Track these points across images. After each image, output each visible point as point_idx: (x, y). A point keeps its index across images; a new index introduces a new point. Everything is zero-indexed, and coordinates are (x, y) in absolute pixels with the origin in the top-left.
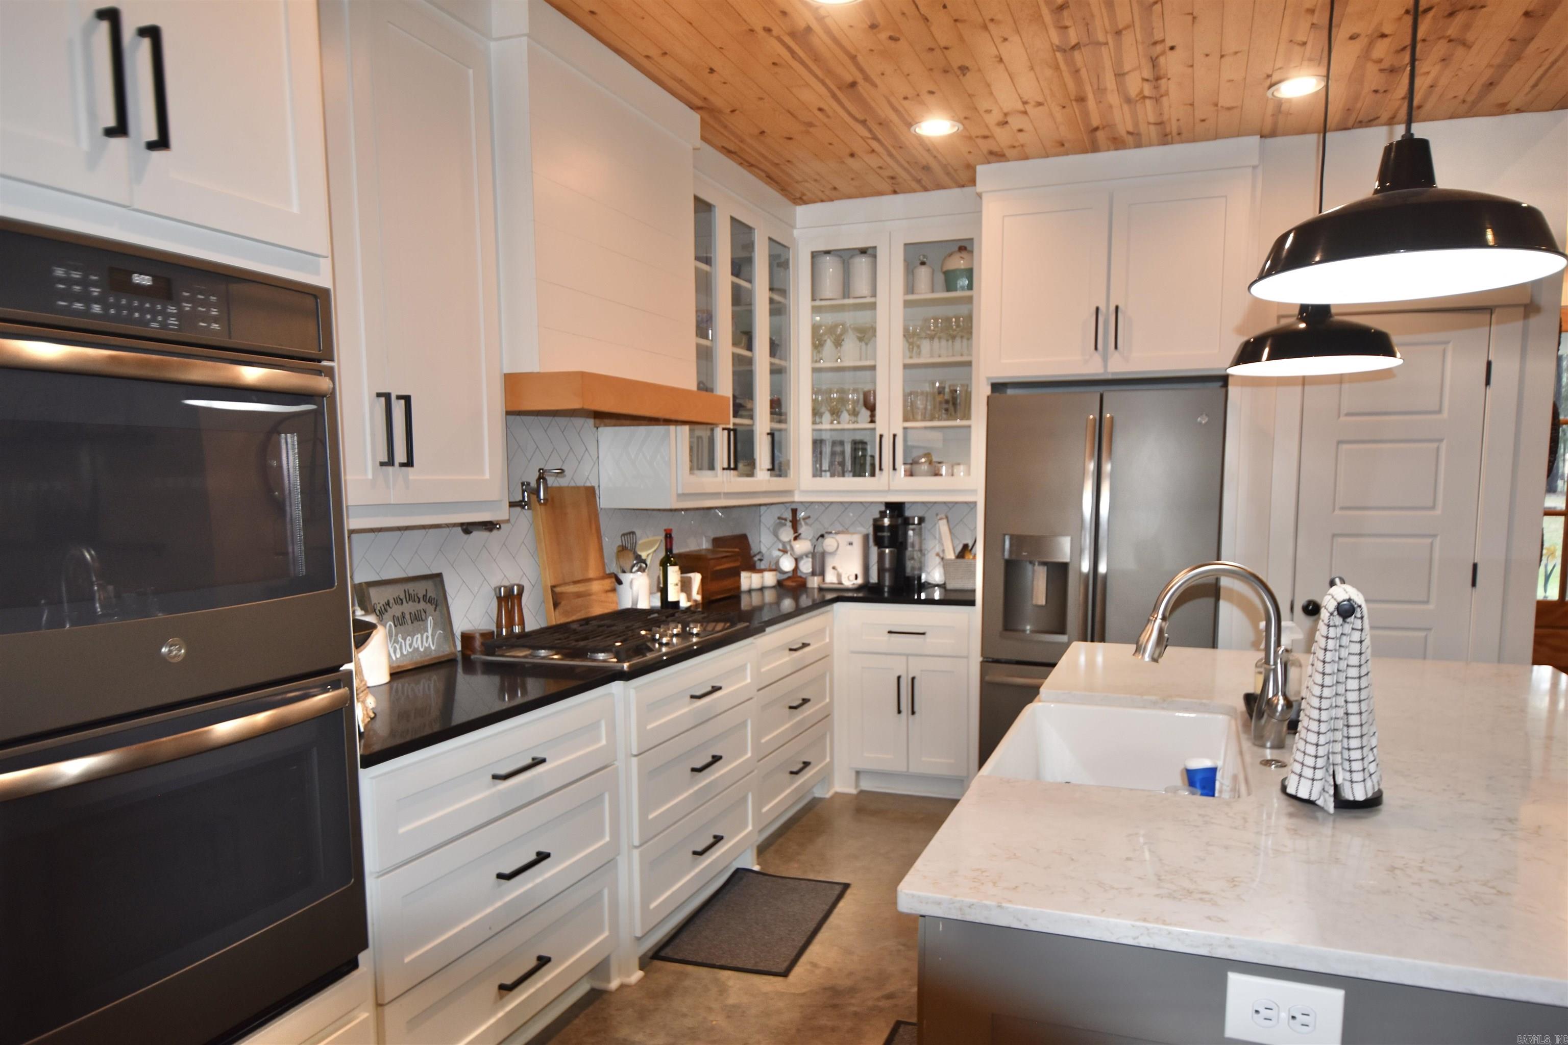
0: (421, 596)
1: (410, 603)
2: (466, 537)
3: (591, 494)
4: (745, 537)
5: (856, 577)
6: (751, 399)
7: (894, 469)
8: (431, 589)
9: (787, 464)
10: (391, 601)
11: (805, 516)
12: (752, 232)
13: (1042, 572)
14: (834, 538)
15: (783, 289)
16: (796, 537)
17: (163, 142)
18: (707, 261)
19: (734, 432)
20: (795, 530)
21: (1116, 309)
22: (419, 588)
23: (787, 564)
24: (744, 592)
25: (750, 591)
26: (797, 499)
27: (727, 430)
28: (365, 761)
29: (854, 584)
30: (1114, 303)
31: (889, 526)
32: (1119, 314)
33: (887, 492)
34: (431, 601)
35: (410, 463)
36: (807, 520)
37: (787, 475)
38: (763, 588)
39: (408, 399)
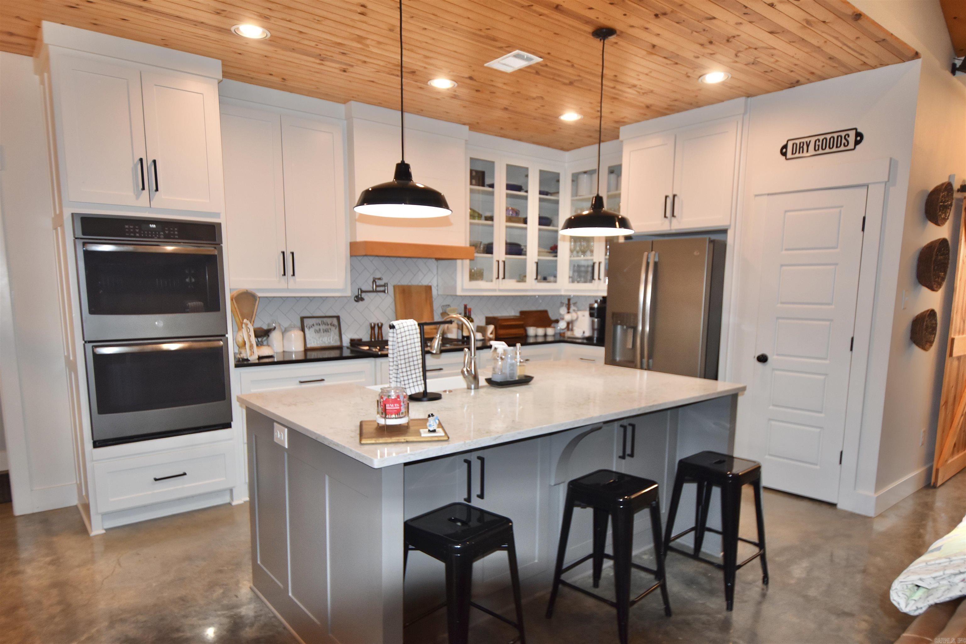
0: (329, 323)
1: (324, 325)
2: (356, 303)
3: (429, 289)
4: (545, 312)
5: (584, 333)
6: (526, 246)
7: (599, 279)
8: (335, 321)
9: (555, 276)
10: (315, 324)
11: (575, 302)
12: (527, 169)
13: (630, 332)
14: (576, 313)
15: (557, 193)
16: (568, 312)
17: (157, 190)
18: (492, 186)
19: (504, 262)
20: (569, 309)
21: (674, 196)
22: (329, 321)
23: (562, 325)
24: (531, 337)
25: (536, 336)
26: (563, 293)
27: (498, 262)
28: (237, 366)
29: (582, 335)
30: (675, 193)
31: (598, 308)
32: (676, 199)
33: (598, 291)
34: (334, 325)
35: (294, 275)
36: (575, 304)
37: (555, 282)
38: (545, 336)
39: (293, 254)
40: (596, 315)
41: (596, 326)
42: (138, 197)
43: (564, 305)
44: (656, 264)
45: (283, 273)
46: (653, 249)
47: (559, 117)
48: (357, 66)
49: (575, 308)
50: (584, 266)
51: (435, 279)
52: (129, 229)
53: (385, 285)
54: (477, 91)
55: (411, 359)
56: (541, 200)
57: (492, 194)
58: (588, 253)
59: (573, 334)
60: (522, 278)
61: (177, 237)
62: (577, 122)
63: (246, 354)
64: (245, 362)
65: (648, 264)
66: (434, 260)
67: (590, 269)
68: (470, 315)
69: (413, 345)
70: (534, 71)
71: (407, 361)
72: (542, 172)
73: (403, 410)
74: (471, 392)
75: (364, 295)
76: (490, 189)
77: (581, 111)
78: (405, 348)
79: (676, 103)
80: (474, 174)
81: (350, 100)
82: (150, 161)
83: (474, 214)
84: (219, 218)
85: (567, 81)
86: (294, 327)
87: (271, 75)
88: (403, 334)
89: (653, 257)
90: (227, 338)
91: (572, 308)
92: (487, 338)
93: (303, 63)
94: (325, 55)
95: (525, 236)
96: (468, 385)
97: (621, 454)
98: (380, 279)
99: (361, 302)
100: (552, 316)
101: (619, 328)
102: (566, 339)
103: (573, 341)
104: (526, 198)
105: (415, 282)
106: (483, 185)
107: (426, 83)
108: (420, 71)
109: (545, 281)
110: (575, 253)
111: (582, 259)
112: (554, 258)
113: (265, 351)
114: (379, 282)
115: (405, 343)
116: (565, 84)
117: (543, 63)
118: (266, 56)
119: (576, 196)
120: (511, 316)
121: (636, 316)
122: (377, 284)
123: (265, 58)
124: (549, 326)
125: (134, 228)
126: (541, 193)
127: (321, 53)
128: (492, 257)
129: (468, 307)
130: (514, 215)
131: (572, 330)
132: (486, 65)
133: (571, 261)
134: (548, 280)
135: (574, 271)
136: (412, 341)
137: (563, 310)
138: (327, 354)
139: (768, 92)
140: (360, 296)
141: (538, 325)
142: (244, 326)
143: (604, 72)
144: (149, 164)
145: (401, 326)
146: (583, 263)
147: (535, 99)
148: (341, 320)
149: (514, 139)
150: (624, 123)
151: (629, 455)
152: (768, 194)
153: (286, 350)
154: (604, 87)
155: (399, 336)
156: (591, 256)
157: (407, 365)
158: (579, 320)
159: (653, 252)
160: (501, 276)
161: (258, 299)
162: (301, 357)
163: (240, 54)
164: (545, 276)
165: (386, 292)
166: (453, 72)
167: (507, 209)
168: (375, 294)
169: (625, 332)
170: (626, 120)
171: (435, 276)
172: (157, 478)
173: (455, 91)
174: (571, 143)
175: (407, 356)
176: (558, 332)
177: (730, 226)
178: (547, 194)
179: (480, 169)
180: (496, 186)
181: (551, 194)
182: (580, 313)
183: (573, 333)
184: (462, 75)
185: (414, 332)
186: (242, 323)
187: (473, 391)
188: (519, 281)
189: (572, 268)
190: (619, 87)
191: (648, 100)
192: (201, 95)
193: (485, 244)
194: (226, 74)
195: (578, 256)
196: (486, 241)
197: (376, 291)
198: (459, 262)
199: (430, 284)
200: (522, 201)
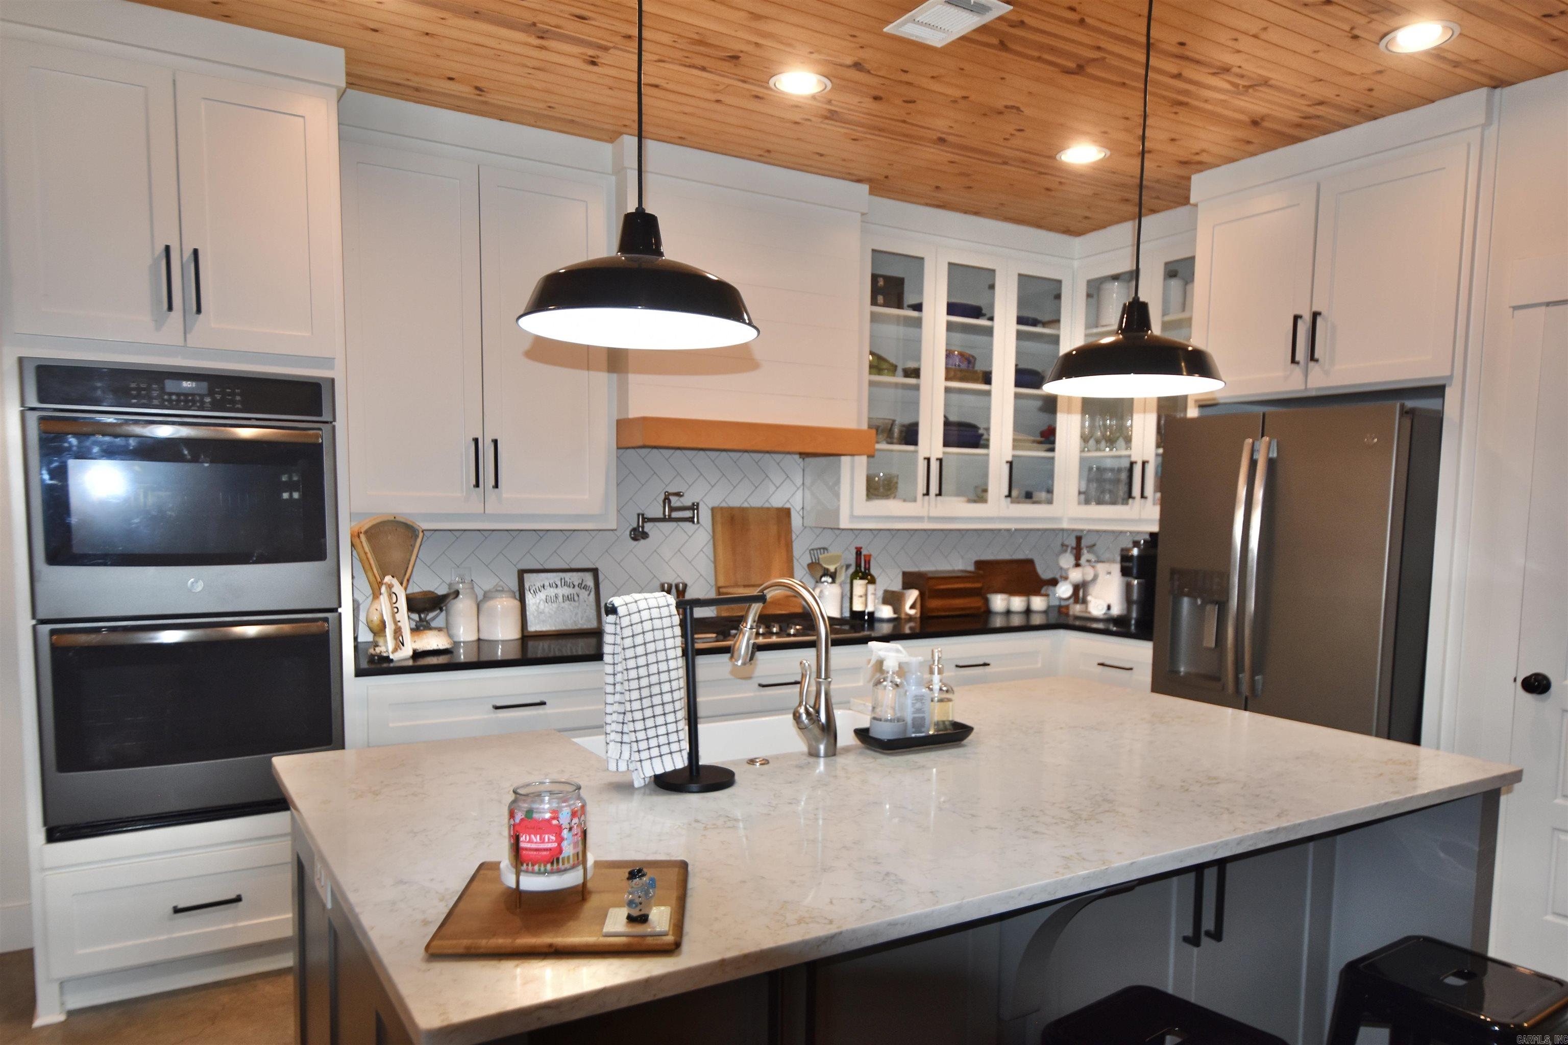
0: (576, 583)
1: (566, 587)
2: (635, 543)
3: (784, 514)
4: (1030, 563)
5: (1109, 607)
6: (988, 429)
7: (1143, 496)
8: (589, 580)
9: (1050, 491)
10: (547, 584)
11: (1089, 544)
12: (993, 271)
13: (1212, 611)
14: (1093, 567)
15: (1056, 322)
16: (1077, 565)
17: (199, 310)
18: (918, 307)
19: (940, 460)
20: (1078, 557)
21: (1315, 315)
22: (575, 578)
23: (1064, 590)
24: (997, 613)
25: (1008, 613)
26: (1065, 525)
27: (928, 460)
28: (360, 673)
29: (1105, 614)
30: (1315, 308)
31: (1139, 557)
32: (1319, 320)
33: (1139, 521)
34: (585, 588)
35: (496, 486)
36: (1091, 547)
37: (1050, 502)
38: (1028, 612)
39: (495, 442)
40: (1135, 571)
41: (1135, 596)
42: (159, 323)
43: (1069, 550)
44: (1271, 464)
45: (473, 482)
46: (1265, 433)
47: (1058, 157)
48: (615, 48)
49: (1092, 557)
50: (1112, 470)
51: (799, 494)
52: (139, 389)
53: (694, 507)
54: (876, 98)
55: (656, 690)
56: (1020, 335)
57: (918, 323)
58: (1121, 442)
59: (1086, 611)
60: (980, 495)
61: (239, 406)
62: (1097, 167)
63: (387, 646)
64: (385, 665)
65: (1253, 464)
66: (797, 457)
67: (1124, 476)
68: (869, 569)
69: (661, 656)
70: (995, 41)
71: (645, 693)
72: (1023, 279)
73: (568, 849)
74: (818, 763)
75: (648, 527)
76: (915, 314)
77: (1104, 140)
78: (642, 661)
79: (1321, 110)
80: (881, 283)
81: (621, 134)
82: (188, 254)
83: (879, 364)
84: (332, 367)
85: (1072, 65)
86: (502, 591)
87: (451, 79)
88: (638, 629)
89: (1265, 449)
90: (340, 614)
91: (1086, 556)
92: (903, 616)
93: (505, 46)
94: (543, 23)
95: (987, 410)
96: (810, 747)
97: (1189, 932)
98: (678, 494)
99: (642, 542)
100: (1044, 573)
101: (1186, 602)
102: (1071, 621)
103: (1085, 625)
104: (989, 331)
105: (756, 502)
106: (900, 306)
107: (764, 84)
108: (746, 53)
109: (1028, 500)
110: (1092, 442)
111: (1107, 455)
112: (1049, 454)
113: (433, 641)
114: (675, 502)
115: (640, 650)
116: (1067, 72)
117: (1014, 17)
118: (427, 34)
119: (1097, 327)
120: (954, 571)
121: (1225, 576)
122: (673, 504)
123: (427, 39)
124: (1037, 593)
125: (149, 389)
126: (1021, 321)
127: (535, 20)
128: (916, 452)
129: (864, 552)
130: (964, 366)
131: (1084, 602)
132: (887, 29)
133: (1082, 460)
134: (1034, 499)
135: (1089, 481)
136: (660, 645)
137: (1067, 560)
138: (568, 648)
139: (1545, 72)
140: (641, 529)
141: (1011, 590)
142: (383, 589)
143: (1153, 33)
144: (185, 259)
145: (633, 608)
146: (1109, 463)
147: (1001, 113)
148: (601, 577)
149: (966, 212)
150: (1202, 166)
151: (1208, 934)
152: (1548, 304)
153: (484, 636)
154: (1151, 74)
155: (627, 632)
156: (1127, 449)
157: (646, 703)
158: (1099, 580)
159: (1266, 439)
160: (934, 489)
161: (421, 535)
162: (514, 654)
163: (375, 30)
164: (1029, 489)
165: (696, 520)
166: (819, 52)
167: (949, 354)
168: (673, 525)
169: (1199, 614)
170: (1204, 157)
171: (798, 489)
172: (181, 905)
173: (829, 102)
174: (1086, 218)
175: (644, 682)
176: (1057, 603)
177: (1451, 377)
178: (1034, 323)
179: (894, 271)
180: (925, 307)
181: (1044, 324)
182: (1101, 567)
183: (1087, 607)
184: (838, 60)
185: (667, 622)
186: (380, 584)
187: (822, 761)
188: (971, 501)
189: (1085, 474)
190: (1191, 72)
191: (1255, 104)
192: (301, 119)
193: (903, 426)
194: (355, 81)
195: (1098, 450)
196: (903, 419)
197: (671, 519)
198: (845, 460)
199: (788, 506)
200: (981, 339)
